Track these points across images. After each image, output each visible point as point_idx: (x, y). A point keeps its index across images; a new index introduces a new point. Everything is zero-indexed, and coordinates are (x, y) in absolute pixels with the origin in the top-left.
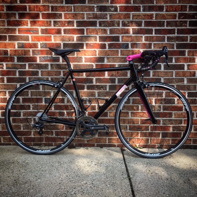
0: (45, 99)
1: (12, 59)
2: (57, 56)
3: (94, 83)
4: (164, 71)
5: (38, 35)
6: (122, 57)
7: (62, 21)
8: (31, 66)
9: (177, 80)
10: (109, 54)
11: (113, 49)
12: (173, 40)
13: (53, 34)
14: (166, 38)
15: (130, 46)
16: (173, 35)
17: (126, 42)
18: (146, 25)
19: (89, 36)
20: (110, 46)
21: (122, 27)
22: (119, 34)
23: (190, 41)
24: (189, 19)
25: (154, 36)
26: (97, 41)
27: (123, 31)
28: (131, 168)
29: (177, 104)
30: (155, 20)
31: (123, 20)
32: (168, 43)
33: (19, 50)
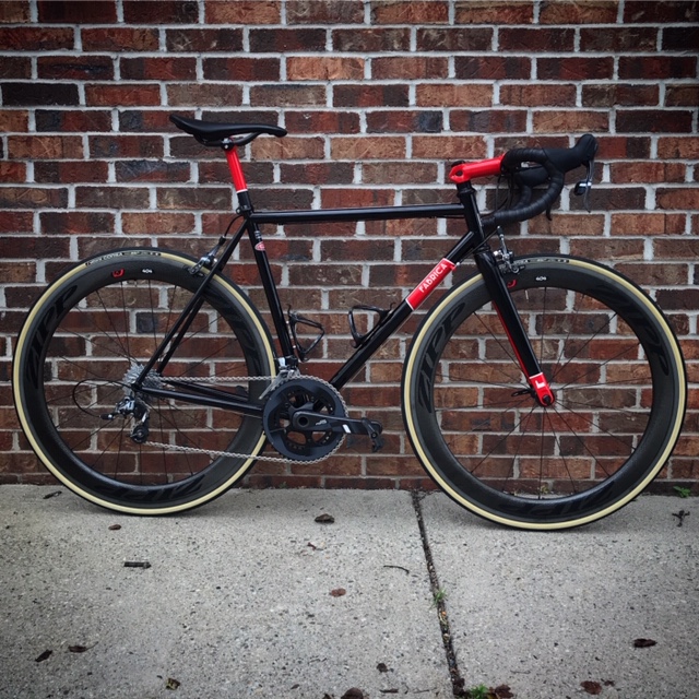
0: (138, 315)
1: (16, 172)
2: (182, 161)
3: (316, 259)
4: (571, 213)
5: (109, 82)
6: (419, 163)
7: (199, 30)
8: (86, 195)
9: (616, 245)
10: (368, 153)
11: (386, 135)
12: (604, 101)
13: (163, 80)
14: (579, 91)
15: (446, 124)
16: (605, 82)
17: (434, 109)
18: (504, 46)
19: (298, 86)
20: (375, 122)
21: (417, 51)
22: (405, 77)
23: (667, 105)
24: (663, 22)
25: (535, 86)
26: (325, 102)
27: (423, 68)
28: (446, 562)
29: (617, 334)
30: (538, 28)
31: (421, 26)
32: (587, 109)
33: (40, 137)
